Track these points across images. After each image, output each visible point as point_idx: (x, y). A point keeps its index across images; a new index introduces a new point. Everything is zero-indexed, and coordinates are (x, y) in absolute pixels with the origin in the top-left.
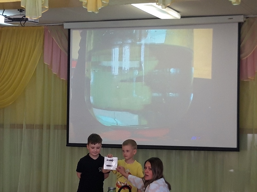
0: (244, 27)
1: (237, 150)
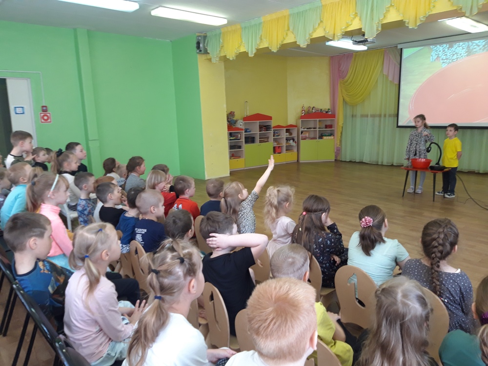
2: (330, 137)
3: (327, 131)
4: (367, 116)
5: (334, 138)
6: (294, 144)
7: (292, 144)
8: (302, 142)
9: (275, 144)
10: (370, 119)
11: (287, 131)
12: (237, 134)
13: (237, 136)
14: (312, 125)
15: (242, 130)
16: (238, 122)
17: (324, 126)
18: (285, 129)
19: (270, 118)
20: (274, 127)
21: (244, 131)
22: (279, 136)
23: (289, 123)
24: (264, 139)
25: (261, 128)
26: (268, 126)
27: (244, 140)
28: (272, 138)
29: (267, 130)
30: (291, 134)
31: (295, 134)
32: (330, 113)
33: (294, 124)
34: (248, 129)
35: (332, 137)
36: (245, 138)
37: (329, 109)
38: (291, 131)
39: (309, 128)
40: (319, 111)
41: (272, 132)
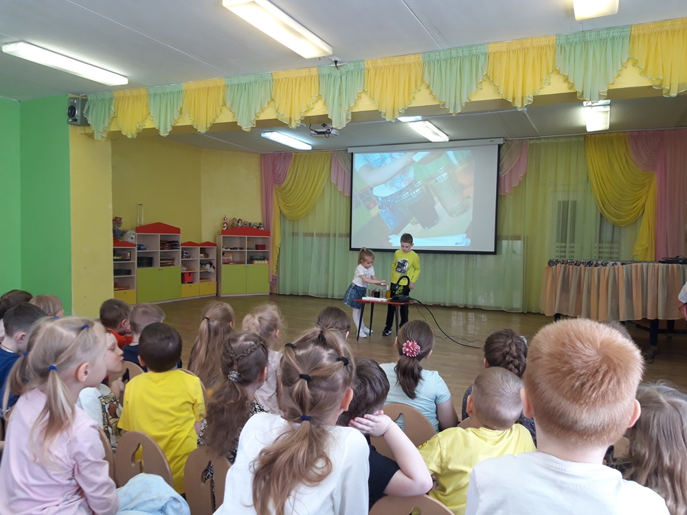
0: (503, 148)
1: (494, 253)
2: (263, 262)
3: (259, 253)
4: (312, 235)
5: (269, 263)
6: (212, 270)
7: (209, 271)
8: (224, 268)
9: (184, 270)
10: (315, 239)
11: (203, 251)
12: (125, 252)
13: (126, 255)
14: (237, 244)
15: (135, 245)
16: (128, 233)
17: (254, 247)
18: (199, 247)
19: (178, 231)
20: (182, 245)
21: (136, 248)
22: (190, 257)
23: (204, 240)
24: (167, 261)
25: (163, 244)
26: (174, 242)
27: (136, 262)
28: (179, 260)
29: (172, 249)
30: (207, 255)
31: (213, 256)
32: (262, 229)
33: (212, 241)
34: (142, 245)
35: (266, 262)
36: (138, 258)
37: (260, 224)
38: (206, 252)
39: (234, 249)
40: (248, 225)
41: (180, 250)
